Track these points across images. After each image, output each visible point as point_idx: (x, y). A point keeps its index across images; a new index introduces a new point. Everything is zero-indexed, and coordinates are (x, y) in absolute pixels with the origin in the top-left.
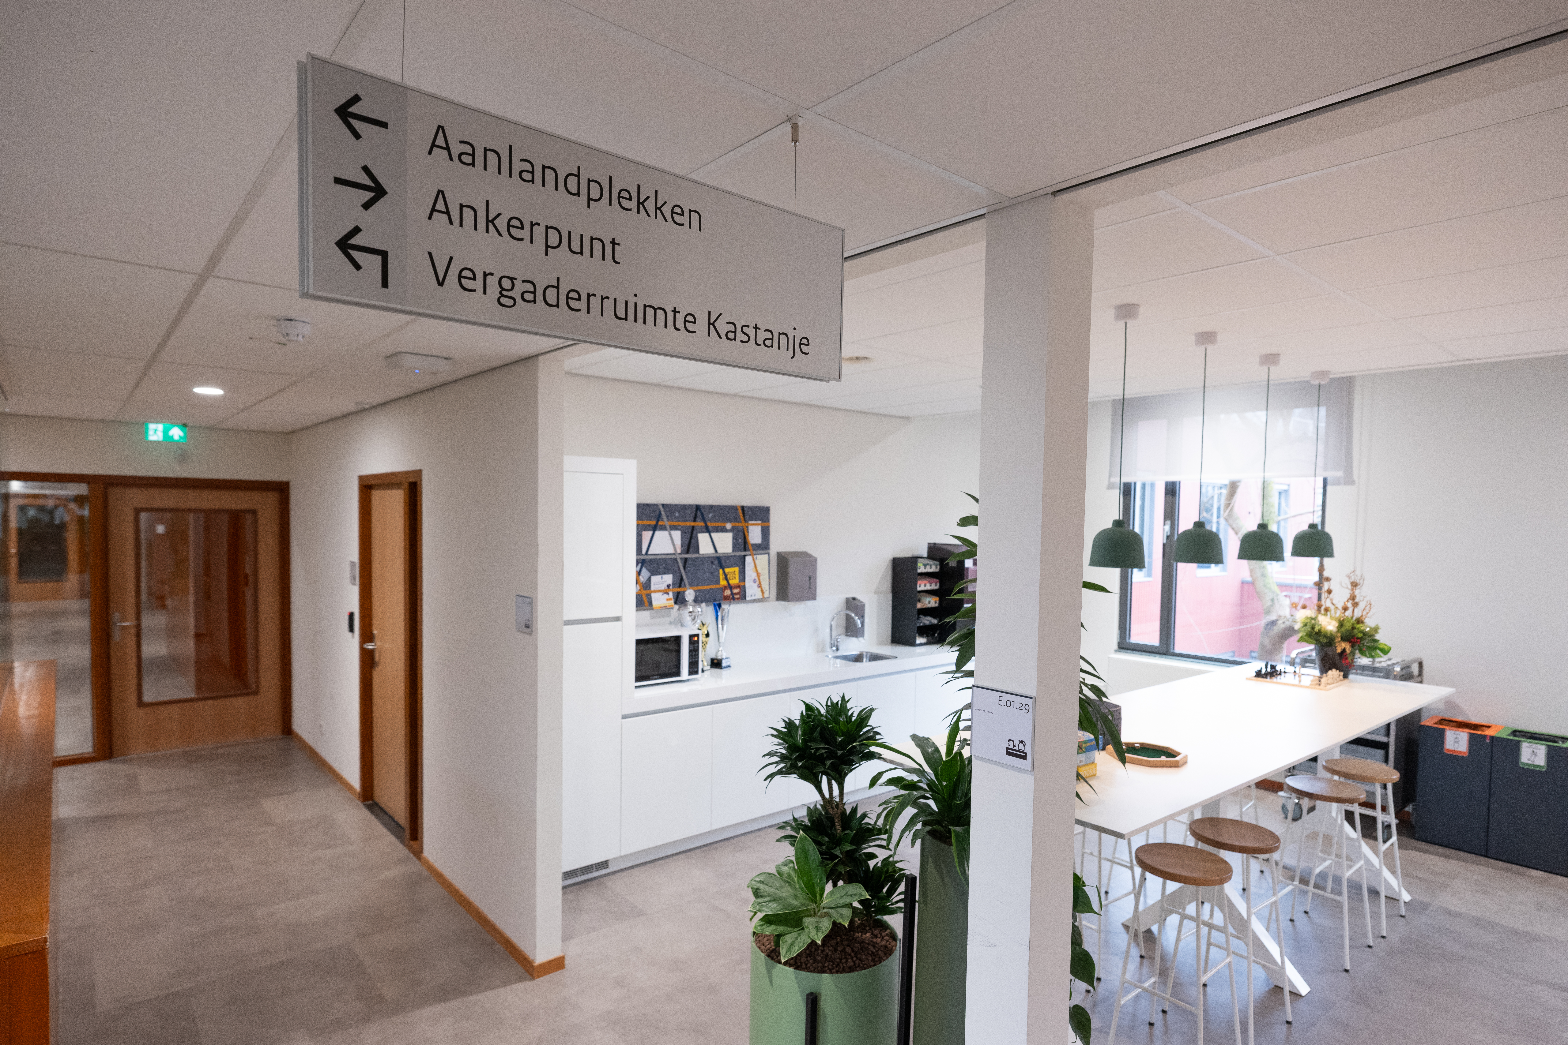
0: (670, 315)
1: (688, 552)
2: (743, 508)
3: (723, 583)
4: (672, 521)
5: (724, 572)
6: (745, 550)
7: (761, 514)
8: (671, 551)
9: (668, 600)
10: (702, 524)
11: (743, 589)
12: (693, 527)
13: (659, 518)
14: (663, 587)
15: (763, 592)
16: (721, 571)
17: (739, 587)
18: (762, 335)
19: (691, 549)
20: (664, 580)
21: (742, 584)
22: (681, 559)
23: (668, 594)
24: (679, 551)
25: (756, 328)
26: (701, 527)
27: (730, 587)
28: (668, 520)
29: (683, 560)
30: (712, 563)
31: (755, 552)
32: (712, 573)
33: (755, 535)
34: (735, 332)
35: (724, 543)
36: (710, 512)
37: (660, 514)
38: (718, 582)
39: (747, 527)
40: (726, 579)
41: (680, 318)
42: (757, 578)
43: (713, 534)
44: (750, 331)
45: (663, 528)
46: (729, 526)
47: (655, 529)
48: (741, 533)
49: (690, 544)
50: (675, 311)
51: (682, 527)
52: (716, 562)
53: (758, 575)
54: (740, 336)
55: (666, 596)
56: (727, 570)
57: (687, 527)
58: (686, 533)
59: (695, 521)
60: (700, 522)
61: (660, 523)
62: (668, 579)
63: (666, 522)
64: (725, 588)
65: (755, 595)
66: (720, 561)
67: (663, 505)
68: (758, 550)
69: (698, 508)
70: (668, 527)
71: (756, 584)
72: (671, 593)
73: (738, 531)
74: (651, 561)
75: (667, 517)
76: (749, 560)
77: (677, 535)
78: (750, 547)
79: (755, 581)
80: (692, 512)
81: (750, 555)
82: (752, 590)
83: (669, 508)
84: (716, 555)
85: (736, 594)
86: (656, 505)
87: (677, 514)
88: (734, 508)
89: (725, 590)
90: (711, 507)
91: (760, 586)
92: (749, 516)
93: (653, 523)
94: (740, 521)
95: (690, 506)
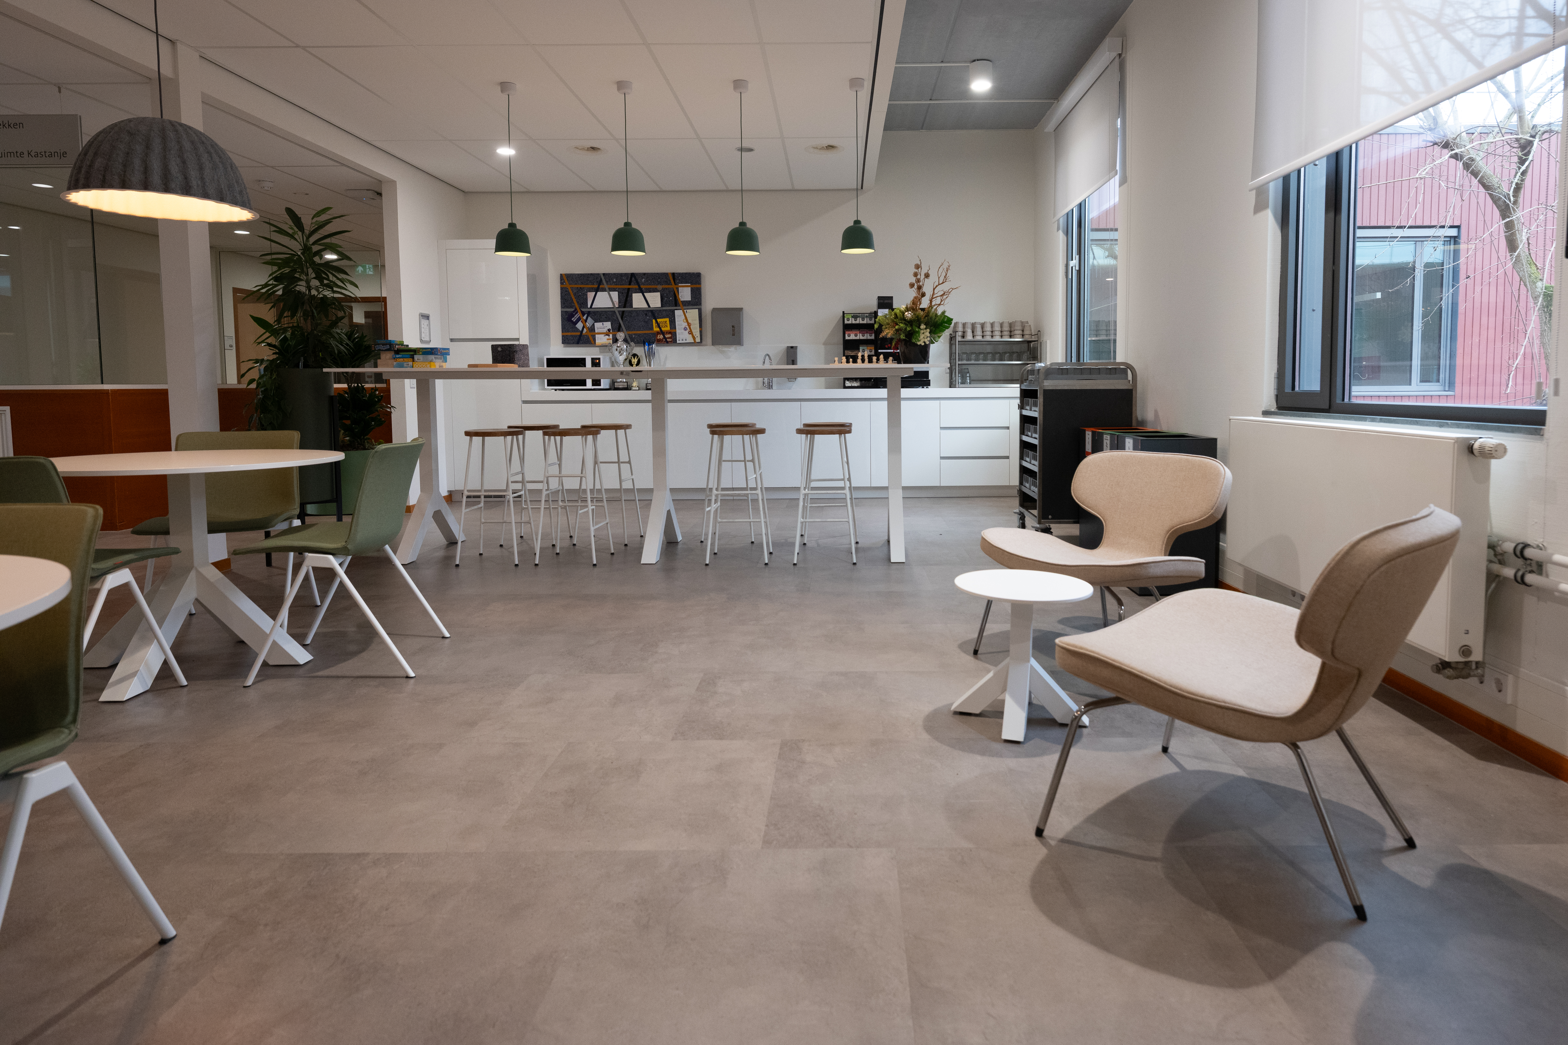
0: (15, 154)
1: (625, 307)
2: (673, 274)
3: (656, 329)
4: (611, 284)
5: (657, 322)
6: (676, 306)
7: (694, 279)
8: (611, 306)
9: (608, 339)
10: (637, 287)
11: (674, 335)
12: (629, 289)
13: (600, 282)
14: (605, 330)
15: (694, 338)
16: (654, 321)
17: (670, 333)
18: (47, 154)
19: (627, 305)
20: (604, 326)
21: (674, 331)
22: (619, 311)
23: (609, 336)
24: (617, 306)
25: (45, 152)
26: (636, 289)
27: (662, 333)
28: (607, 284)
29: (621, 313)
30: (646, 315)
31: (685, 307)
32: (646, 322)
33: (685, 293)
34: (38, 155)
35: (655, 300)
36: (643, 278)
37: (601, 280)
38: (652, 328)
39: (678, 289)
40: (659, 326)
41: (18, 154)
42: (687, 327)
43: (646, 294)
44: (43, 153)
45: (604, 290)
46: (660, 287)
47: (597, 290)
48: (672, 293)
49: (626, 300)
50: (17, 152)
51: (619, 289)
52: (650, 314)
53: (689, 324)
54: (39, 155)
55: (607, 337)
56: (659, 320)
57: (624, 289)
58: (623, 293)
59: (630, 284)
60: (635, 284)
61: (601, 286)
62: (608, 325)
63: (606, 286)
64: (658, 333)
65: (686, 340)
66: (653, 314)
67: (604, 274)
68: (688, 306)
69: (633, 275)
70: (607, 289)
71: (687, 332)
72: (611, 335)
73: (669, 291)
74: (594, 312)
75: (607, 282)
76: (678, 313)
77: (615, 295)
78: (681, 304)
79: (685, 329)
80: (627, 278)
81: (681, 309)
82: (682, 335)
83: (609, 277)
84: (650, 309)
85: (669, 338)
86: (598, 274)
87: (615, 280)
88: (666, 275)
89: (657, 335)
90: (644, 274)
91: (691, 333)
92: (679, 280)
93: (596, 286)
94: (670, 284)
95: (626, 274)
